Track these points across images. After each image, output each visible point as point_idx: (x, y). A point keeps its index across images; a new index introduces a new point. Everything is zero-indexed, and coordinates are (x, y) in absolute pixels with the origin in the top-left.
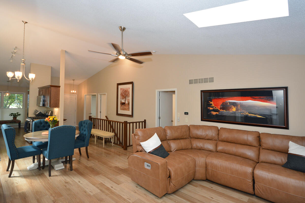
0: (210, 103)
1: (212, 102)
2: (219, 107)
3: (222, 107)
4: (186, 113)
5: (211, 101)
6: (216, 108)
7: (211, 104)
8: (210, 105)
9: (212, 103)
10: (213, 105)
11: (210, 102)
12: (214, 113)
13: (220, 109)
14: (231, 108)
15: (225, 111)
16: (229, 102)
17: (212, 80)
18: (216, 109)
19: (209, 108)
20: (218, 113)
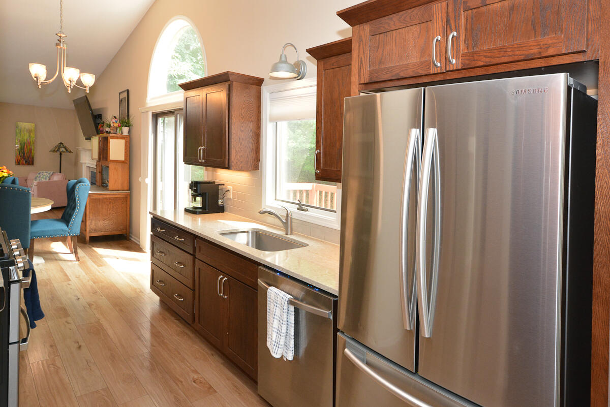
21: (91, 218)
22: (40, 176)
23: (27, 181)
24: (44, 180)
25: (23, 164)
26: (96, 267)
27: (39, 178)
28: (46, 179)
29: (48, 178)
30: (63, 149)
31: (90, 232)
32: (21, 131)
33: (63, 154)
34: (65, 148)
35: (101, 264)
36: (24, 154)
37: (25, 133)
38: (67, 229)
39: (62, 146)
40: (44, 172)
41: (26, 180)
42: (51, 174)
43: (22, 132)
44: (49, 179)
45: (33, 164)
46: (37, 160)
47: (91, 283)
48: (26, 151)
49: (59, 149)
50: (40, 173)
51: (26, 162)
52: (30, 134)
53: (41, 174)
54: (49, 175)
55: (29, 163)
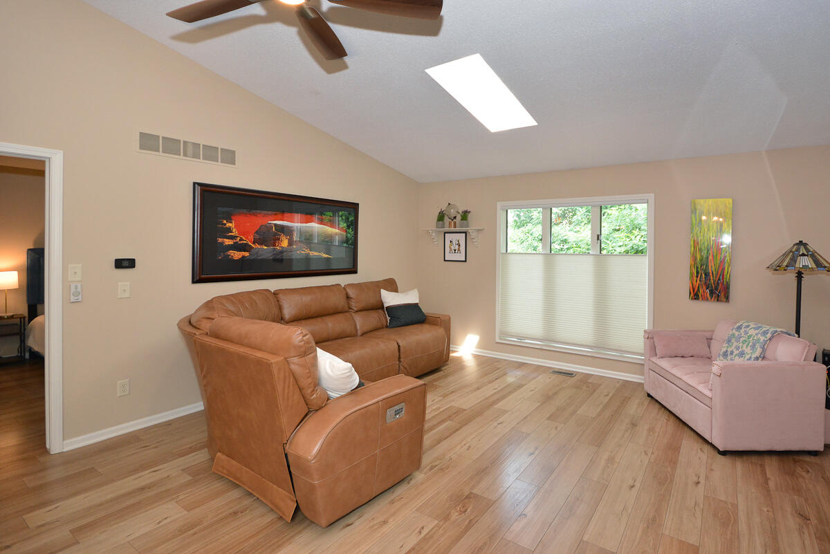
0: (225, 224)
1: (231, 222)
2: (251, 237)
3: (258, 236)
4: (124, 264)
5: (229, 221)
6: (243, 240)
7: (229, 230)
8: (226, 232)
9: (230, 225)
10: (235, 232)
11: (225, 222)
12: (237, 255)
13: (254, 243)
14: (279, 239)
15: (266, 247)
16: (276, 225)
17: (229, 157)
18: (241, 242)
19: (220, 240)
20: (247, 254)
23: (713, 341)
25: (705, 298)
27: (737, 340)
30: (805, 261)
32: (701, 223)
33: (804, 275)
34: (814, 256)
36: (707, 275)
39: (802, 250)
40: (752, 325)
41: (709, 339)
44: (764, 351)
45: (727, 299)
48: (712, 268)
49: (794, 260)
50: (740, 327)
51: (712, 293)
53: (743, 330)
55: (719, 296)
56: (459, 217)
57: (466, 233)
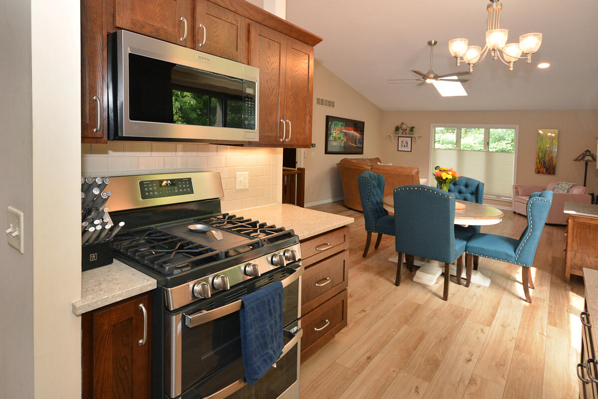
21: (575, 248)
22: (558, 187)
24: (561, 192)
25: (543, 173)
26: (546, 323)
27: (557, 189)
28: (564, 190)
29: (566, 191)
30: (589, 158)
31: (572, 267)
32: (542, 139)
33: (589, 163)
34: (592, 156)
35: (558, 321)
36: (544, 162)
37: (548, 140)
38: (513, 254)
39: (588, 154)
40: (564, 183)
42: (571, 186)
43: (544, 139)
44: (568, 192)
45: (554, 173)
46: (560, 170)
47: (512, 345)
48: (547, 160)
49: (584, 157)
50: (559, 184)
51: (546, 170)
52: (552, 141)
54: (568, 187)
55: (550, 172)
56: (408, 129)
57: (411, 137)
